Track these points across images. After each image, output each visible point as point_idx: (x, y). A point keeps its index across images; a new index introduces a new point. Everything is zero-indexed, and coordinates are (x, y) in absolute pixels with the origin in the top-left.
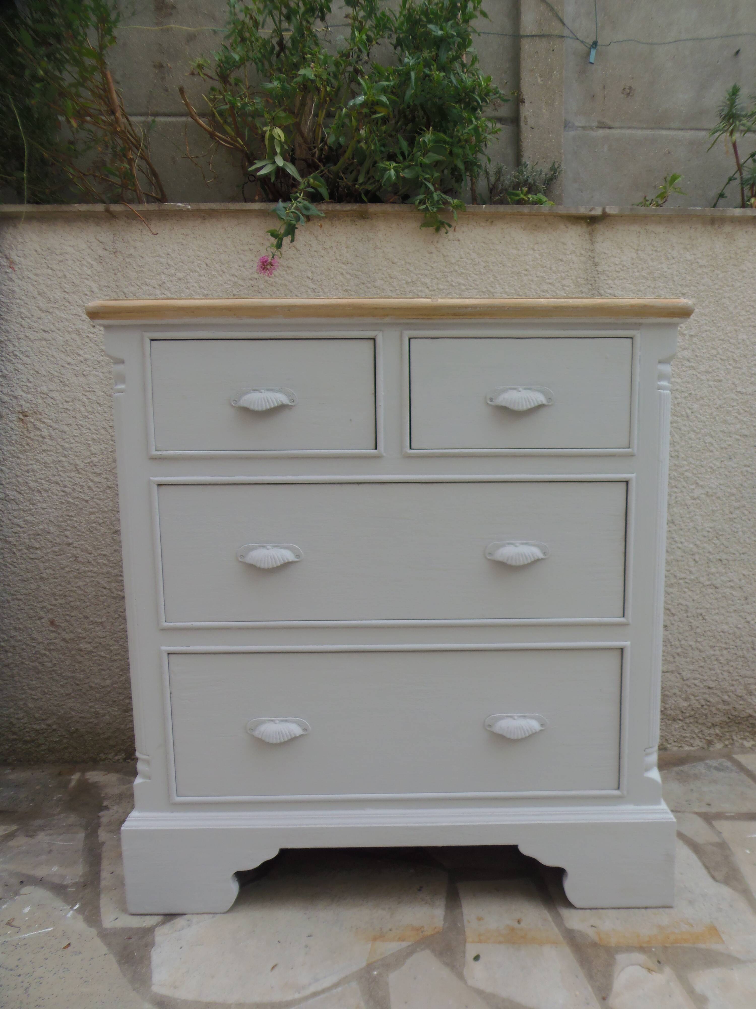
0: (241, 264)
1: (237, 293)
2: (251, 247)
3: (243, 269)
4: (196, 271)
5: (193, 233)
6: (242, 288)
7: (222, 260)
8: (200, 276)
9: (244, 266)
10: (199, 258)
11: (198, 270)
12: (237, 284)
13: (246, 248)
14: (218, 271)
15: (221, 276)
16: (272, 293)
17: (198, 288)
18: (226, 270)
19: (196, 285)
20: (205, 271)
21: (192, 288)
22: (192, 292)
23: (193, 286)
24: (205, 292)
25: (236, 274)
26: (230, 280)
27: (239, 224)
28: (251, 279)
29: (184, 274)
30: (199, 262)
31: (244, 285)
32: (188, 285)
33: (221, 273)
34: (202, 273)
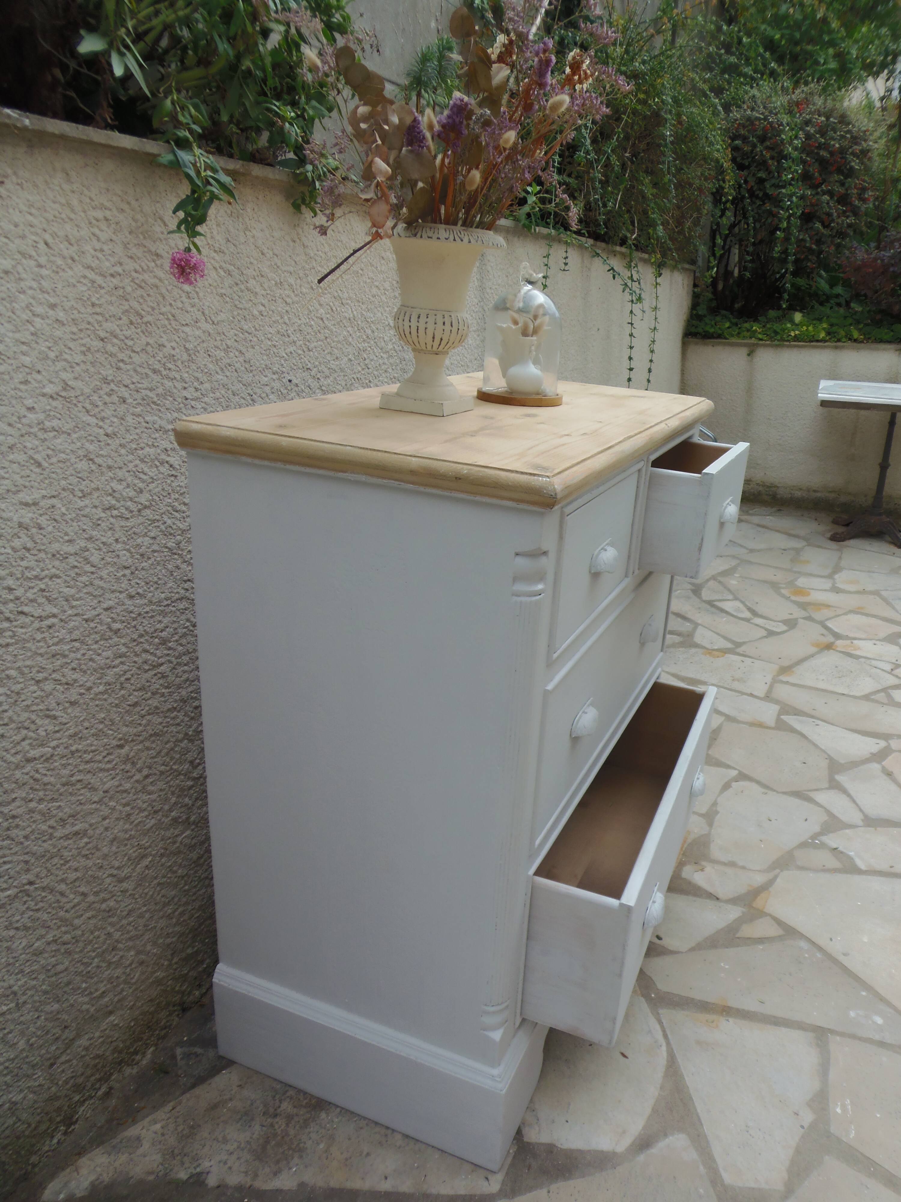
0: (98, 246)
1: (97, 302)
2: (108, 213)
3: (100, 255)
4: (30, 256)
5: (15, 173)
6: (103, 291)
7: (70, 237)
8: (40, 266)
9: (102, 250)
10: (32, 230)
11: (34, 254)
12: (96, 285)
13: (99, 214)
14: (64, 258)
15: (70, 268)
16: (141, 300)
17: (38, 291)
18: (76, 258)
19: (35, 285)
20: (46, 258)
21: (30, 292)
22: (31, 301)
23: (31, 288)
24: (52, 300)
25: (93, 265)
26: (85, 277)
27: (86, 165)
28: (112, 275)
29: (13, 263)
30: (34, 238)
31: (104, 285)
32: (22, 284)
33: (70, 261)
34: (43, 260)
